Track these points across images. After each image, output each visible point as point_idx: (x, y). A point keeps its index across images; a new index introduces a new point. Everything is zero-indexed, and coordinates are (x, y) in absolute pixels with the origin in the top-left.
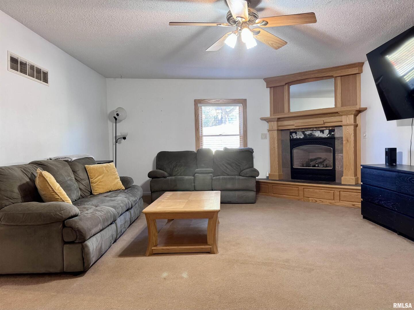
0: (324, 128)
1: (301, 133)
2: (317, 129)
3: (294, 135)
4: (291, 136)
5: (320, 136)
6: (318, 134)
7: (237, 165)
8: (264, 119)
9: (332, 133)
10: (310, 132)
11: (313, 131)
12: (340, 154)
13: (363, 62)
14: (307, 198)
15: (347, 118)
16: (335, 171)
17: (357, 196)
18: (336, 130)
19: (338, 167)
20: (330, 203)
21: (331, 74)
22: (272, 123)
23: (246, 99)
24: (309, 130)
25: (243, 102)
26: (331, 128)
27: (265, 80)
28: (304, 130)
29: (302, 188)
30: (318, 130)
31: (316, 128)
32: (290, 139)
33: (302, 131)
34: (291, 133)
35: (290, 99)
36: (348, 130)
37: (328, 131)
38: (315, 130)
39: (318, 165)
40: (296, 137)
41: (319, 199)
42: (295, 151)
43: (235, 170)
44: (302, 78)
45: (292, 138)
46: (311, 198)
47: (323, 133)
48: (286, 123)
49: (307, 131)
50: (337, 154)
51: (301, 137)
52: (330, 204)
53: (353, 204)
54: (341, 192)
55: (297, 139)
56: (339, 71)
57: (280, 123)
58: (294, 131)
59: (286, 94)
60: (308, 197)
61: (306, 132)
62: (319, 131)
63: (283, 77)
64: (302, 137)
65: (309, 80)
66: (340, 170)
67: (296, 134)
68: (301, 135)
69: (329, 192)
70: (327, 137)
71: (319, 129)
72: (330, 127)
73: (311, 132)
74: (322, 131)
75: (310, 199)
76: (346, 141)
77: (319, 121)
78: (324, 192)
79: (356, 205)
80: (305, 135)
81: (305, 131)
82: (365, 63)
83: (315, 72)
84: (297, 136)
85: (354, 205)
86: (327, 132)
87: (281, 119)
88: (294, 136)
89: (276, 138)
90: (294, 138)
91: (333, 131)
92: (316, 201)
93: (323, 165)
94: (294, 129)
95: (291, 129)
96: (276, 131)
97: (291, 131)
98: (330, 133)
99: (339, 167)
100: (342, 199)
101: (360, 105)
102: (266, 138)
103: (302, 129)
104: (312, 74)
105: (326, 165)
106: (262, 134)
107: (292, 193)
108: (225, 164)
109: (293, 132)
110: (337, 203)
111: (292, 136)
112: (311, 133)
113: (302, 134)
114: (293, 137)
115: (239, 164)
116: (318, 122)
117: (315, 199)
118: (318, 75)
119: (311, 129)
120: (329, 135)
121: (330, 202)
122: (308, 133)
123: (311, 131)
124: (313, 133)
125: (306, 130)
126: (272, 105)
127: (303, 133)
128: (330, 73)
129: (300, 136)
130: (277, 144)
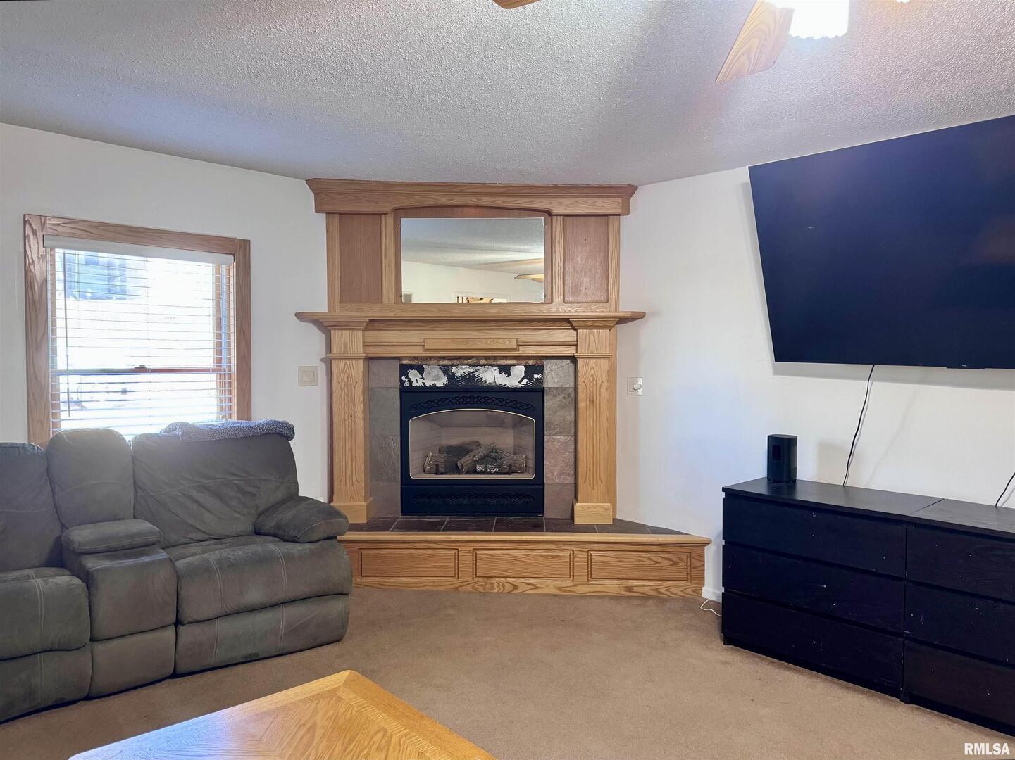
0: (513, 359)
1: (437, 371)
2: (490, 362)
3: (414, 375)
4: (403, 378)
5: (498, 383)
6: (491, 376)
7: (244, 492)
8: (315, 317)
9: (536, 376)
10: (467, 369)
11: (475, 366)
12: (559, 437)
13: (635, 184)
14: (485, 580)
15: (592, 336)
16: (543, 484)
17: (639, 561)
18: (547, 369)
19: (552, 472)
20: (560, 589)
21: (544, 204)
22: (346, 333)
23: (249, 241)
24: (465, 362)
25: (239, 250)
26: (531, 362)
27: (315, 184)
28: (446, 362)
29: (468, 549)
30: (493, 365)
31: (486, 360)
32: (401, 389)
33: (442, 365)
34: (404, 370)
35: (402, 262)
36: (592, 370)
37: (523, 368)
38: (484, 365)
39: (486, 468)
40: (420, 383)
41: (522, 580)
42: (415, 426)
43: (237, 515)
44: (450, 203)
45: (407, 384)
46: (497, 580)
47: (509, 375)
48: (392, 336)
49: (456, 366)
50: (549, 438)
51: (439, 384)
52: (557, 592)
53: (627, 587)
54: (592, 553)
55: (423, 390)
56: (568, 201)
57: (373, 336)
58: (415, 362)
59: (388, 242)
60: (488, 578)
61: (454, 370)
62: (495, 368)
63: (387, 188)
64: (441, 382)
65: (465, 210)
66: (558, 481)
67: (421, 373)
68: (437, 378)
69: (558, 556)
70: (520, 385)
71: (495, 363)
72: (529, 358)
73: (472, 370)
74: (506, 370)
75: (494, 581)
76: (588, 402)
77: (505, 340)
78: (542, 556)
79: (635, 589)
80: (451, 377)
81: (453, 365)
82: (639, 187)
83: (495, 190)
84: (423, 379)
85: (629, 589)
86: (519, 371)
87: (376, 324)
88: (416, 379)
89: (361, 383)
90: (414, 384)
91: (540, 369)
92: (515, 587)
93: (498, 466)
94: (416, 358)
95: (406, 357)
96: (361, 362)
97: (405, 362)
98: (528, 375)
99: (556, 474)
100: (594, 574)
101: (617, 303)
102: (313, 382)
103: (444, 358)
104: (487, 194)
105: (510, 466)
106: (303, 370)
107: (435, 567)
108: (194, 494)
109: (412, 367)
110: (578, 587)
111: (407, 377)
112: (470, 373)
113: (441, 374)
114: (410, 382)
115: (249, 489)
116: (500, 341)
117: (510, 580)
118: (504, 202)
119: (470, 361)
120: (525, 382)
121: (557, 586)
122: (460, 371)
123: (470, 365)
124: (477, 373)
125: (456, 362)
126: (337, 273)
127: (446, 370)
128: (541, 202)
129: (434, 379)
130: (362, 406)
